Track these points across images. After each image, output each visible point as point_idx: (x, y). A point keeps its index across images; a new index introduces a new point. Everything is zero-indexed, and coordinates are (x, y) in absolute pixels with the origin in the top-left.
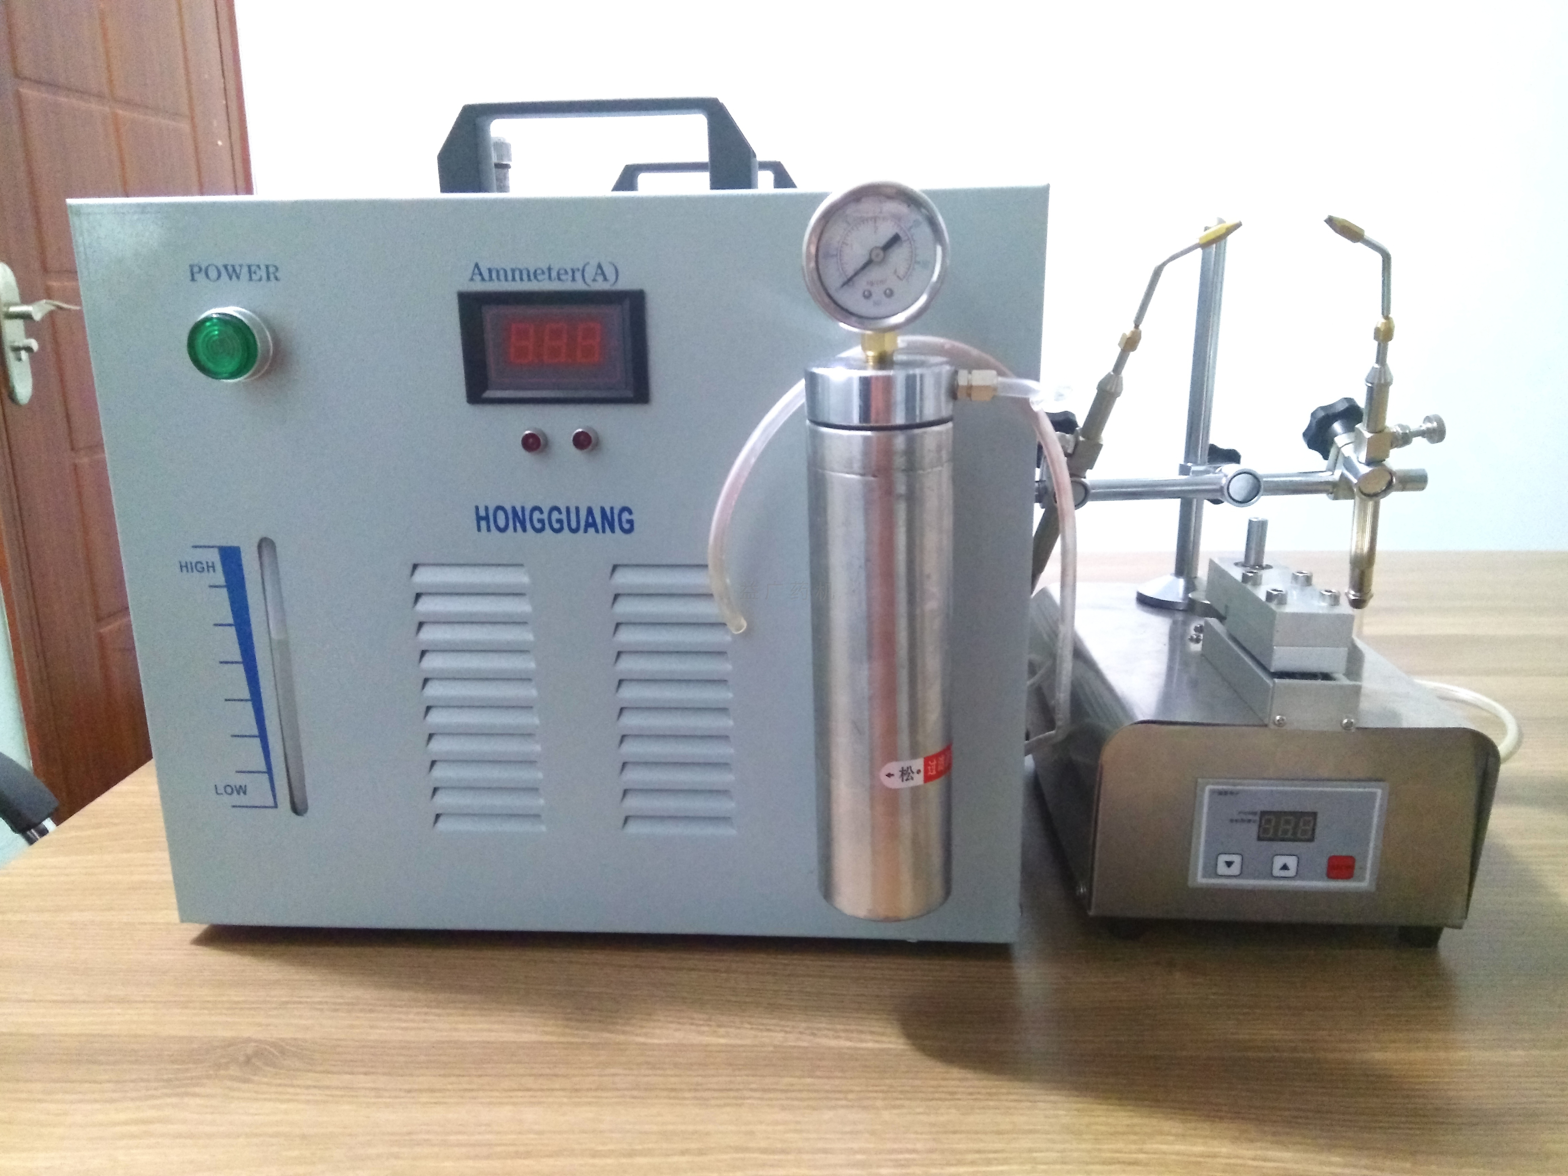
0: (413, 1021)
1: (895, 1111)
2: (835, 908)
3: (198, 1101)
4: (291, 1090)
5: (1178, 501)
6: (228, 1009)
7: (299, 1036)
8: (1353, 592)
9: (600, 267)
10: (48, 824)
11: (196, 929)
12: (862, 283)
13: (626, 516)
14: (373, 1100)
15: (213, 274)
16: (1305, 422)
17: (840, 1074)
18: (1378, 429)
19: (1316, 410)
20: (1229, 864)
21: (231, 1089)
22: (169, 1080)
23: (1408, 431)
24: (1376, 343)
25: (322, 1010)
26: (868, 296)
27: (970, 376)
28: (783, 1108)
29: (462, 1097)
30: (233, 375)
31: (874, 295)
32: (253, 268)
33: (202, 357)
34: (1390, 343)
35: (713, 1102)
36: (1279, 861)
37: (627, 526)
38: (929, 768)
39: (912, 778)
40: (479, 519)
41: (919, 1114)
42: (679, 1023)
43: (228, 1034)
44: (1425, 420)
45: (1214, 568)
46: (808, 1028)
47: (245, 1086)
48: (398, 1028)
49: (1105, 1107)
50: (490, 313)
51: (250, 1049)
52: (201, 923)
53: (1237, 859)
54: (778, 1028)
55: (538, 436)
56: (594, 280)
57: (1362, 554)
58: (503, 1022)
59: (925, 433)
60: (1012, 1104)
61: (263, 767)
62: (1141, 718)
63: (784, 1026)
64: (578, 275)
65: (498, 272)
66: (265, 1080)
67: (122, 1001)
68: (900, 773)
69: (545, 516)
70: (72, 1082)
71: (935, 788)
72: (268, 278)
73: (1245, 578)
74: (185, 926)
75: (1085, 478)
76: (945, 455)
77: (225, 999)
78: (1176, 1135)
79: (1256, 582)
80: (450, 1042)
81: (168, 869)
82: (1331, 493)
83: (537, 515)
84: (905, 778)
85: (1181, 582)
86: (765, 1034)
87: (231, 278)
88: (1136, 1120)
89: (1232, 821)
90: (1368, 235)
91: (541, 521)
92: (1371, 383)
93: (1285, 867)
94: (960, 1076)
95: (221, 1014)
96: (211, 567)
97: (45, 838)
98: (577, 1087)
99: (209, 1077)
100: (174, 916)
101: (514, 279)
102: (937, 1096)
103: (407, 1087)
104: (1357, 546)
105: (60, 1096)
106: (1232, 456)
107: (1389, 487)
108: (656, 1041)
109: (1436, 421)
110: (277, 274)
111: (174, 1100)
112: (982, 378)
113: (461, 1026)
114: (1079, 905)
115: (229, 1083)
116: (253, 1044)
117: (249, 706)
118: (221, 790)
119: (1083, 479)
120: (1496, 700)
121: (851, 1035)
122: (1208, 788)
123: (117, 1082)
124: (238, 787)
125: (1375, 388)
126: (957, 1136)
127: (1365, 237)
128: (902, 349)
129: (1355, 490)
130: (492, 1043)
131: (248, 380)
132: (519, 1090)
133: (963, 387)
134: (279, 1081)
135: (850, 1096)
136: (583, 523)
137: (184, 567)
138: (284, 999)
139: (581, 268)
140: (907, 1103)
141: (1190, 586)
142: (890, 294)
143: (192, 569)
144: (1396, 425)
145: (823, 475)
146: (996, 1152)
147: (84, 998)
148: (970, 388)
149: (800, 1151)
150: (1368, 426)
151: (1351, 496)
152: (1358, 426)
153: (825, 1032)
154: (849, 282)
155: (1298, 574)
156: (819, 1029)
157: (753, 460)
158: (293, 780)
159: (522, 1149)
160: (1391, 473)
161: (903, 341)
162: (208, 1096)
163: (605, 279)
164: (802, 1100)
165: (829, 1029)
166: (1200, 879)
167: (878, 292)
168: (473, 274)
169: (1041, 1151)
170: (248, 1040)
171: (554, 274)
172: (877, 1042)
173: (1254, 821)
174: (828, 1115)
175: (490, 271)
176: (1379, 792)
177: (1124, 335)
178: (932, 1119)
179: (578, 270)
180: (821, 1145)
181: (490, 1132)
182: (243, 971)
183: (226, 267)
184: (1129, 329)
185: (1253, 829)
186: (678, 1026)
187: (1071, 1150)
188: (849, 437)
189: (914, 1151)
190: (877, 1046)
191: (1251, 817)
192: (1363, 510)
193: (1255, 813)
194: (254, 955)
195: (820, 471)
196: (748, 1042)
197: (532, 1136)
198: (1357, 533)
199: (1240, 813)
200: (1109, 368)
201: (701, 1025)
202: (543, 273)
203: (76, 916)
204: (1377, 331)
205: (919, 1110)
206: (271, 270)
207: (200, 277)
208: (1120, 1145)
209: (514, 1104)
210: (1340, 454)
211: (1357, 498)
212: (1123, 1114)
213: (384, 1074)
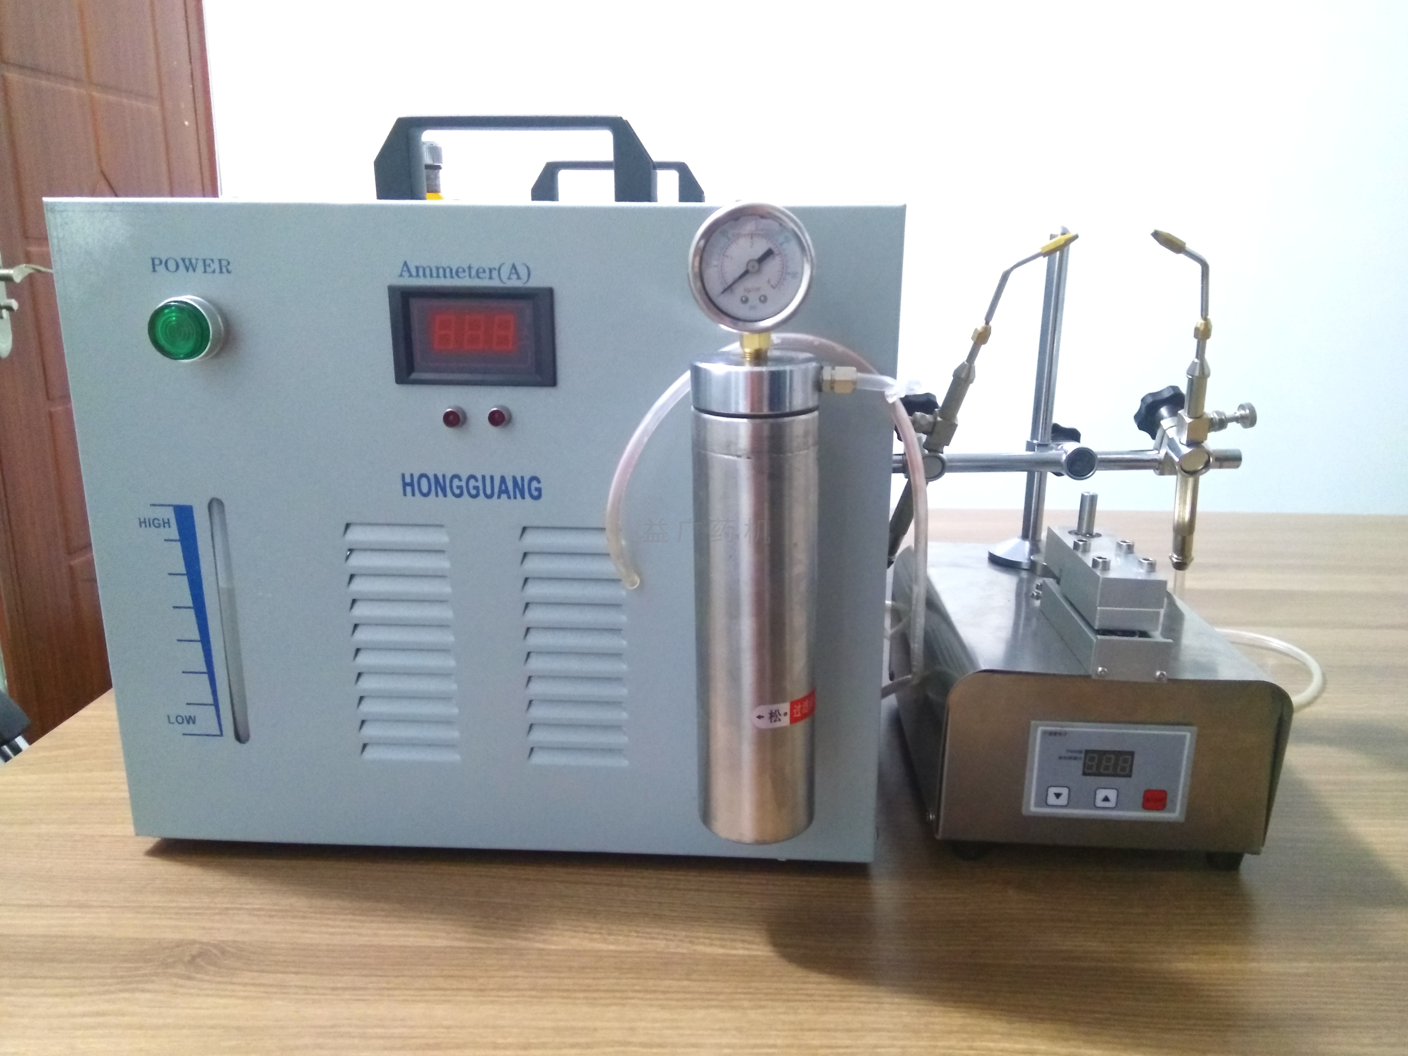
0: (339, 926)
1: (760, 1011)
2: (714, 833)
3: (148, 996)
4: (230, 987)
5: (1023, 476)
6: (177, 914)
7: (240, 938)
8: (1175, 556)
9: (514, 267)
10: (20, 741)
11: (150, 842)
12: (740, 291)
13: (535, 484)
14: (304, 997)
15: (172, 265)
16: (1135, 406)
17: (714, 978)
18: (1197, 415)
19: (1146, 396)
20: (1058, 795)
21: (176, 985)
22: (122, 977)
23: (1223, 417)
24: (1195, 341)
25: (259, 916)
26: (745, 301)
27: (833, 371)
28: (663, 1007)
29: (381, 995)
30: (188, 356)
31: (750, 299)
32: (208, 262)
33: (162, 342)
34: (1208, 341)
35: (602, 1001)
36: (1101, 794)
37: (535, 493)
38: (795, 711)
39: (780, 720)
40: (405, 485)
41: (779, 1013)
42: (575, 931)
43: (177, 936)
44: (1239, 408)
45: (1051, 534)
46: (687, 937)
47: (189, 983)
48: (327, 933)
49: (942, 1008)
50: (416, 305)
51: (195, 950)
52: (155, 837)
53: (1065, 791)
54: (661, 936)
55: (457, 412)
56: (509, 278)
57: (1183, 523)
58: (419, 929)
59: (794, 421)
60: (862, 1005)
61: (210, 700)
62: (983, 667)
63: (667, 935)
64: (495, 274)
65: (424, 270)
66: (207, 978)
67: (82, 906)
68: (769, 715)
69: (463, 484)
70: (36, 977)
71: (800, 729)
72: (221, 272)
73: (1076, 546)
74: (139, 839)
75: (942, 453)
76: (811, 440)
77: (174, 905)
78: (1002, 1034)
79: (1086, 550)
80: (371, 946)
81: (126, 787)
82: (1157, 469)
83: (456, 482)
84: (773, 719)
85: (1027, 544)
86: (650, 941)
87: (188, 270)
88: (969, 1021)
89: (1060, 758)
90: (1189, 246)
91: (460, 487)
92: (1191, 375)
93: (1106, 799)
94: (817, 980)
95: (171, 918)
96: (167, 523)
97: (19, 756)
98: (482, 987)
99: (156, 974)
100: (130, 829)
101: (438, 276)
102: (798, 997)
103: (332, 985)
104: (1179, 516)
105: (25, 991)
106: (1073, 435)
107: (1207, 466)
108: (553, 947)
109: (1249, 409)
110: (229, 267)
111: (126, 995)
112: (845, 373)
113: (382, 932)
114: (929, 829)
115: (175, 980)
116: (197, 946)
117: (199, 646)
118: (173, 720)
119: (941, 454)
120: (1304, 650)
121: (724, 943)
122: (1040, 729)
123: (75, 978)
124: (188, 718)
125: (1195, 379)
126: (812, 1033)
127: (1186, 249)
128: (777, 345)
129: (1177, 467)
130: (410, 947)
131: (202, 360)
132: (431, 989)
133: (827, 381)
134: (219, 979)
135: (721, 997)
136: (496, 490)
137: (143, 523)
138: (226, 906)
139: (497, 268)
140: (770, 1003)
141: (1035, 549)
142: (764, 300)
143: (150, 525)
144: (1213, 412)
145: (705, 456)
146: (847, 1047)
147: (48, 903)
148: (833, 382)
149: (674, 1045)
150: (1189, 413)
151: (1173, 472)
152: (1180, 412)
153: (702, 940)
154: (729, 289)
155: (1122, 543)
156: (698, 938)
157: (646, 439)
158: (236, 715)
159: (431, 1041)
160: (1209, 454)
161: (778, 338)
162: (156, 991)
163: (519, 278)
164: (678, 1000)
165: (705, 938)
166: (1032, 807)
167: (753, 298)
168: (402, 271)
169: (885, 1047)
170: (193, 942)
171: (473, 273)
172: (748, 949)
173: (1080, 759)
174: (701, 1013)
175: (417, 268)
176: (1188, 735)
177: (976, 330)
178: (791, 1018)
179: (495, 269)
180: (693, 1040)
181: (405, 1026)
182: (190, 880)
183: (183, 260)
184: (980, 325)
185: (1078, 766)
186: (573, 934)
187: (912, 1047)
188: (727, 423)
189: (774, 1046)
190: (746, 952)
191: (1077, 755)
192: (1184, 485)
193: (1080, 752)
194: (202, 865)
195: (703, 452)
196: (634, 948)
197: (442, 1030)
198: (1179, 504)
199: (1068, 751)
200: (963, 358)
201: (594, 933)
202: (464, 271)
203: (44, 829)
204: (1197, 330)
205: (780, 1010)
206: (224, 263)
207: (161, 269)
208: (953, 1043)
209: (427, 1001)
210: (1165, 435)
211: (1179, 475)
212: (956, 1015)
213: (312, 974)
